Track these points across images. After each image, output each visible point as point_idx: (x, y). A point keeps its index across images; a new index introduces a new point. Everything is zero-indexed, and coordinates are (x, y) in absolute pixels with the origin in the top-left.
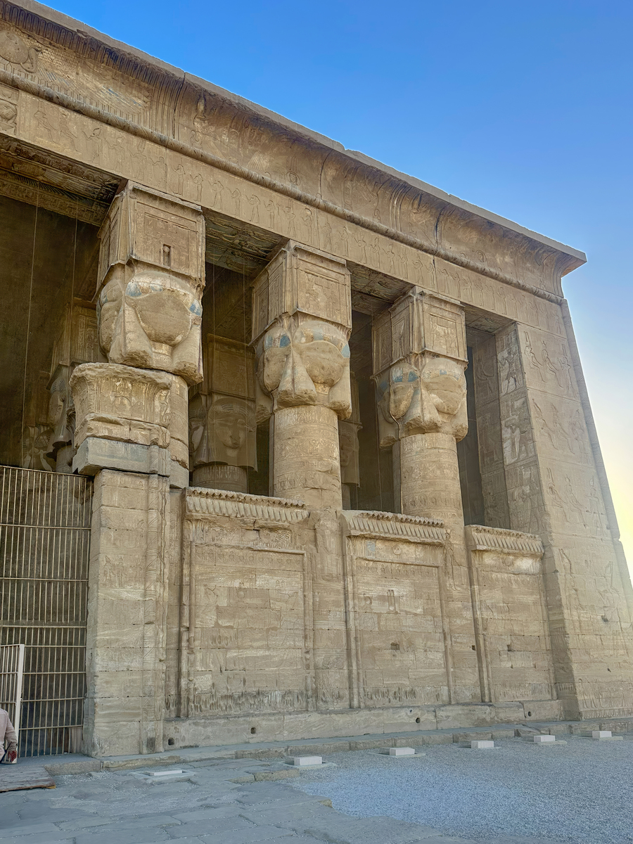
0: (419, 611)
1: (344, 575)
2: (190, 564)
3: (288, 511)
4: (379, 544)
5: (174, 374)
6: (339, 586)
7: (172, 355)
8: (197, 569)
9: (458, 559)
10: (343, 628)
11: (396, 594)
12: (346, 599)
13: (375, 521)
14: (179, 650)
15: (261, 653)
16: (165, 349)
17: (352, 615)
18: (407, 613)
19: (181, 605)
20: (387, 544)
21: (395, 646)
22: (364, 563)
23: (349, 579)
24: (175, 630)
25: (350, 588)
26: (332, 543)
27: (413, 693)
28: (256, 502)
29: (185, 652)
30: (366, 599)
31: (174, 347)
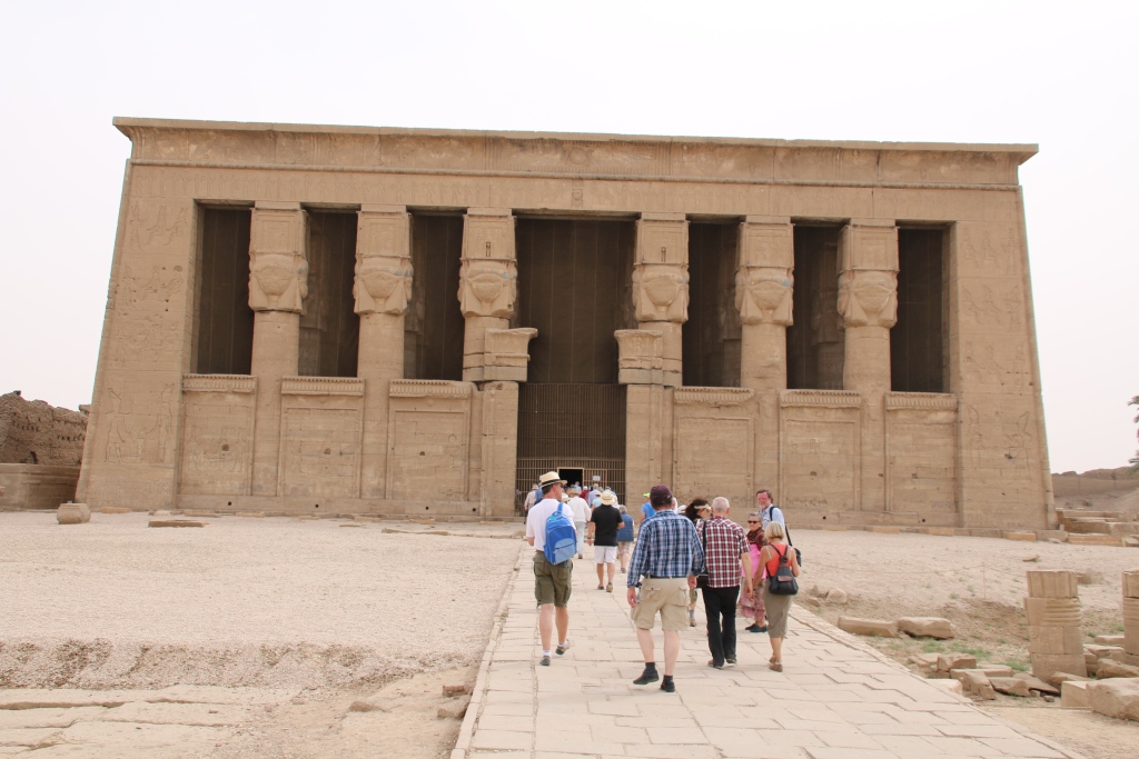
0: (835, 452)
1: (779, 431)
2: (677, 428)
3: (738, 396)
4: (806, 410)
5: (669, 321)
6: (775, 438)
7: (667, 310)
8: (681, 431)
9: (873, 416)
10: (775, 462)
11: (817, 441)
12: (779, 446)
13: (802, 396)
14: (672, 472)
15: (718, 476)
16: (663, 309)
17: (781, 455)
18: (824, 453)
19: (673, 450)
20: (812, 410)
21: (814, 474)
22: (793, 423)
23: (781, 433)
24: (670, 463)
25: (781, 438)
26: (770, 411)
27: (825, 502)
28: (716, 392)
29: (674, 474)
30: (793, 445)
31: (669, 305)
